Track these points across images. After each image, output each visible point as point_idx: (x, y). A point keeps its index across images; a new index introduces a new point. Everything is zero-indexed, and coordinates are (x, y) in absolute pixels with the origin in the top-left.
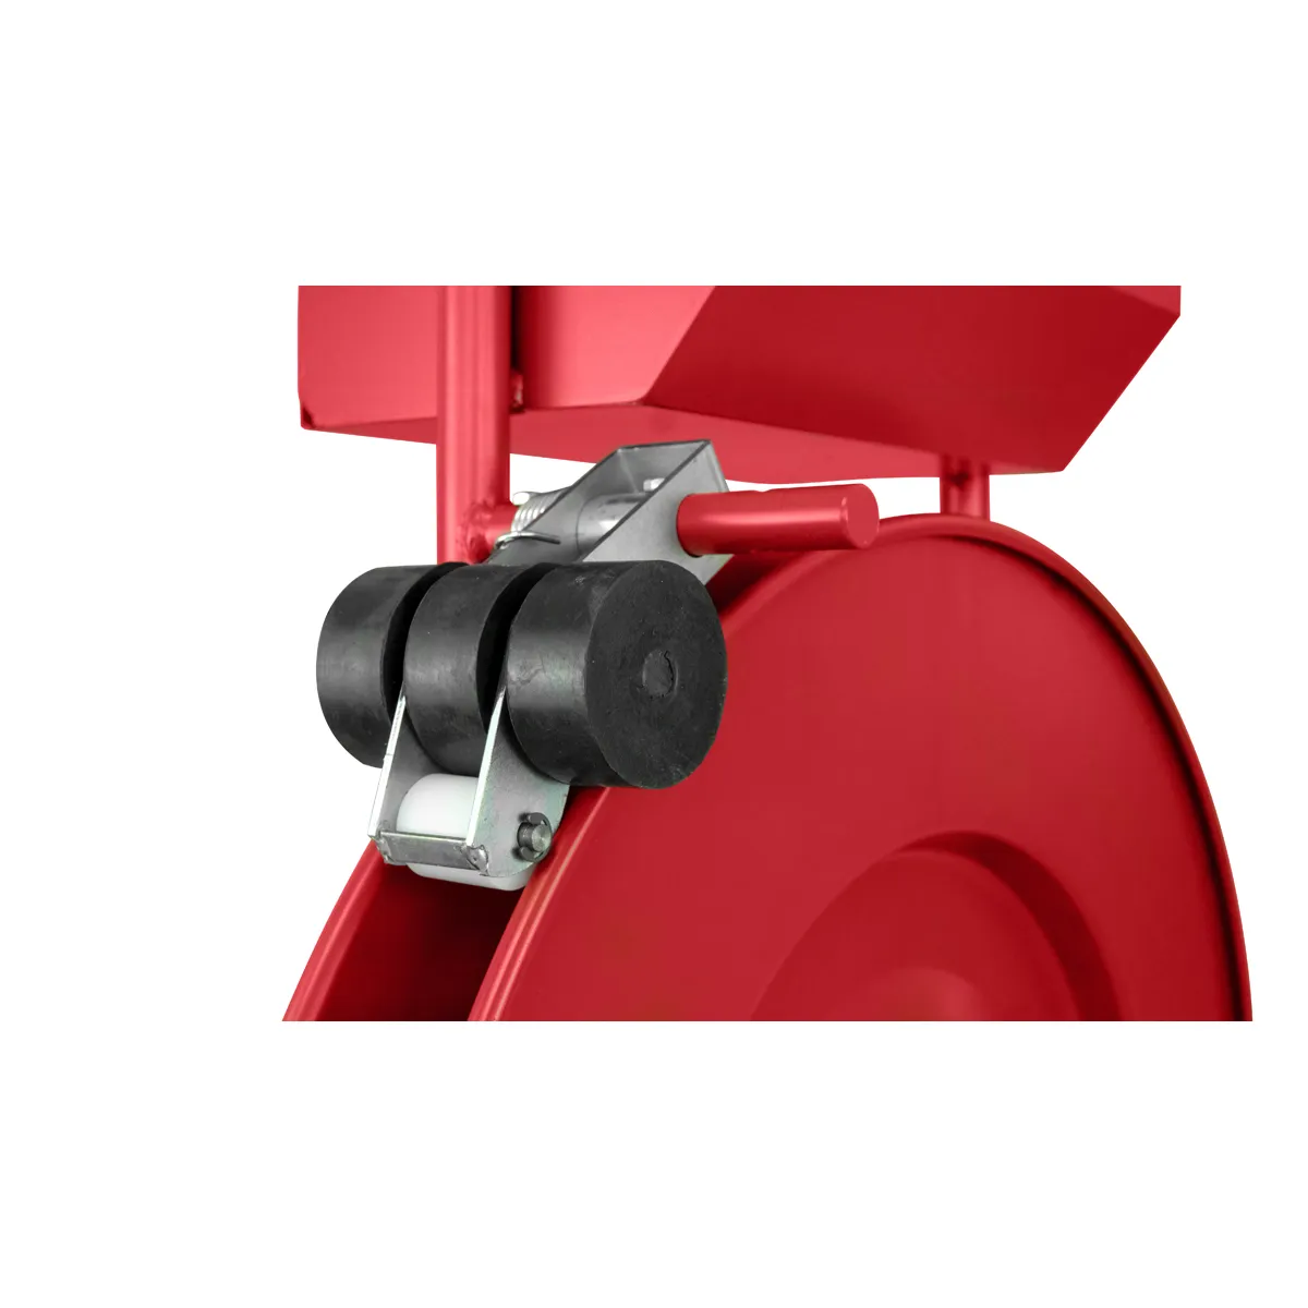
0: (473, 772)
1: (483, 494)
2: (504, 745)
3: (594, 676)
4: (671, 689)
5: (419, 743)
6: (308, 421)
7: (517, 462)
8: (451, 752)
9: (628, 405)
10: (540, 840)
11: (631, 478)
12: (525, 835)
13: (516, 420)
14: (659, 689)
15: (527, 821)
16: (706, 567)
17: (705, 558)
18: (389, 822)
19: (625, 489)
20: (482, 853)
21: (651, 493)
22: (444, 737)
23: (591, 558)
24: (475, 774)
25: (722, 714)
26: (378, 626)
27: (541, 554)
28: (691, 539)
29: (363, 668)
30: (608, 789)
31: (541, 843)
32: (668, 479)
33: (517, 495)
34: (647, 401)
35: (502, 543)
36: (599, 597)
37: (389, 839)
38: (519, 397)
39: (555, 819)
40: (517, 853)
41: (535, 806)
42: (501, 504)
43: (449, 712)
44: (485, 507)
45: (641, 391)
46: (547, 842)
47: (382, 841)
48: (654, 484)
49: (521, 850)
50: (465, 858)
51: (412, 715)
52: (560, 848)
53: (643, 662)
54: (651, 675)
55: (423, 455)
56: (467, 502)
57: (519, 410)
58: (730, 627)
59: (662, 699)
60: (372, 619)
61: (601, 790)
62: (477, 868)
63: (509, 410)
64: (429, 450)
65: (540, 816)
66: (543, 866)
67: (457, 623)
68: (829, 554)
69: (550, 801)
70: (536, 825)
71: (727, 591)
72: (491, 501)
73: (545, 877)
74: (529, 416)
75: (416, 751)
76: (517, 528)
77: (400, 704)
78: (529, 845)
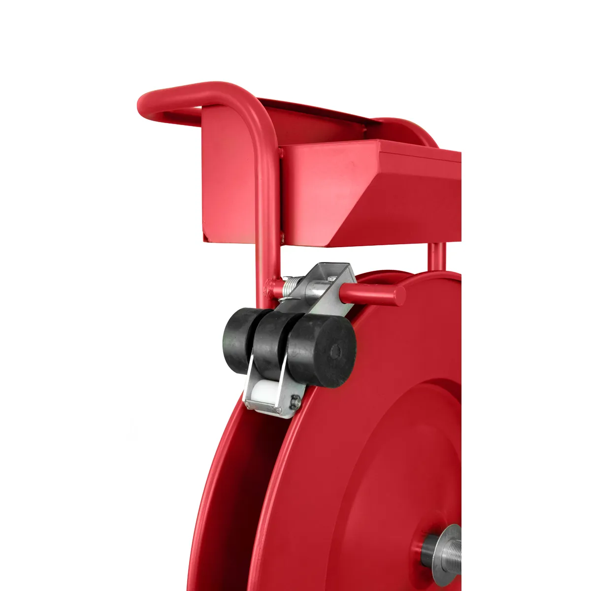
1: (271, 274)
2: (287, 376)
3: (316, 356)
4: (339, 356)
5: (257, 370)
6: (206, 239)
11: (323, 275)
12: (293, 402)
14: (336, 356)
15: (293, 397)
17: (347, 304)
18: (249, 396)
19: (322, 279)
20: (280, 409)
22: (266, 369)
24: (278, 381)
25: (355, 362)
29: (239, 343)
30: (317, 387)
31: (298, 404)
32: (338, 277)
33: (284, 274)
34: (328, 246)
35: (282, 301)
36: (317, 331)
37: (249, 403)
38: (283, 241)
39: (302, 395)
40: (290, 408)
41: (296, 393)
42: (278, 280)
46: (300, 404)
47: (247, 403)
48: (331, 279)
49: (292, 407)
50: (275, 411)
51: (256, 363)
52: (304, 405)
53: (331, 349)
54: (333, 352)
56: (267, 279)
57: (283, 244)
59: (336, 359)
60: (242, 327)
61: (315, 387)
62: (278, 413)
63: (280, 244)
65: (298, 396)
66: (297, 412)
67: (271, 334)
70: (297, 399)
72: (275, 277)
73: (299, 415)
75: (256, 373)
76: (287, 290)
77: (252, 357)
78: (294, 406)
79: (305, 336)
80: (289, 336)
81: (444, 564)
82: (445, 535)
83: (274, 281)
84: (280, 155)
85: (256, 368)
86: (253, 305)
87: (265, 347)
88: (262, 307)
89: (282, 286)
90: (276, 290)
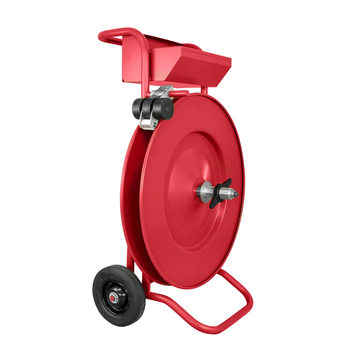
0: (150, 119)
1: (146, 90)
2: (153, 117)
3: (162, 109)
4: (169, 110)
6: (123, 81)
7: (150, 86)
8: (147, 117)
9: (163, 81)
10: (156, 125)
11: (163, 89)
12: (155, 125)
13: (150, 82)
14: (167, 110)
15: (155, 123)
16: (172, 98)
18: (141, 124)
19: (163, 90)
20: (151, 126)
21: (166, 91)
22: (146, 115)
23: (160, 97)
25: (174, 113)
26: (139, 104)
27: (154, 97)
28: (170, 96)
29: (137, 109)
32: (168, 89)
33: (150, 91)
34: (165, 81)
35: (150, 96)
36: (162, 101)
39: (157, 123)
40: (154, 126)
42: (149, 92)
43: (147, 113)
44: (147, 92)
45: (164, 80)
48: (166, 90)
50: (149, 127)
52: (158, 126)
54: (167, 109)
55: (139, 86)
56: (145, 92)
57: (150, 81)
58: (174, 105)
60: (138, 104)
61: (162, 121)
63: (149, 81)
64: (140, 85)
66: (156, 128)
67: (148, 104)
68: (185, 97)
69: (157, 121)
71: (174, 101)
74: (151, 81)
75: (143, 117)
76: (151, 94)
77: (142, 112)
78: (155, 126)
79: (159, 103)
80: (153, 104)
81: (205, 194)
82: (205, 184)
83: (148, 92)
84: (149, 51)
85: (143, 116)
86: (140, 97)
87: (146, 109)
88: (143, 98)
89: (150, 93)
90: (148, 95)
